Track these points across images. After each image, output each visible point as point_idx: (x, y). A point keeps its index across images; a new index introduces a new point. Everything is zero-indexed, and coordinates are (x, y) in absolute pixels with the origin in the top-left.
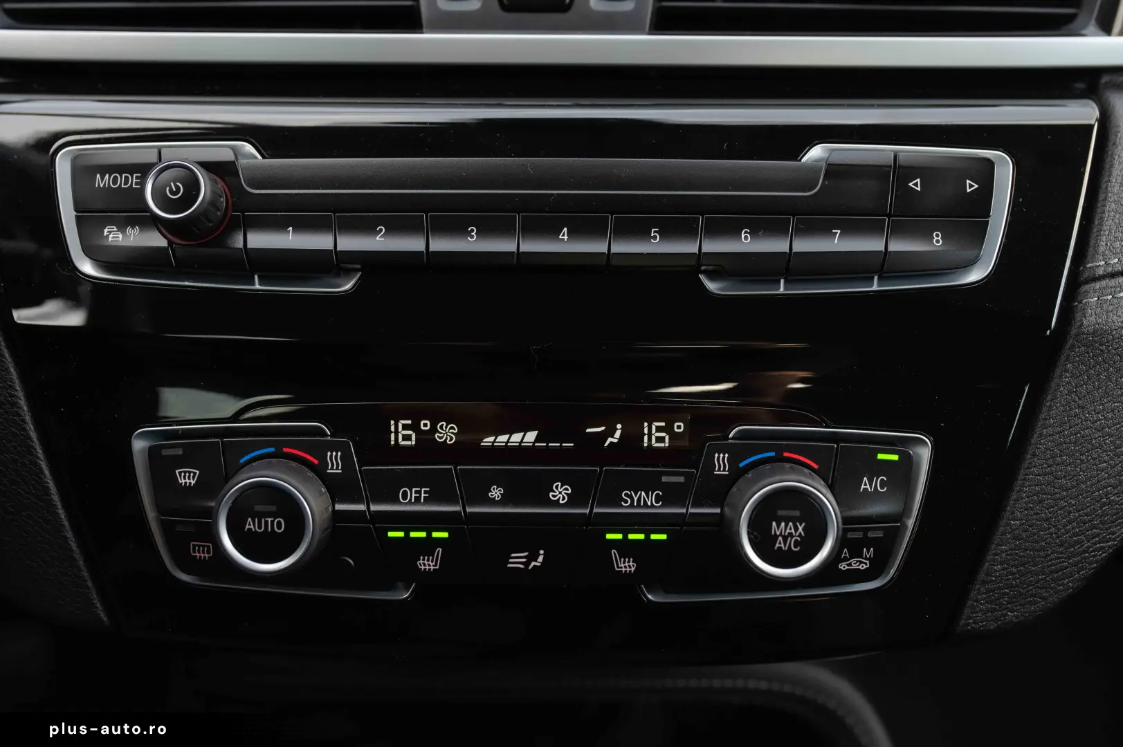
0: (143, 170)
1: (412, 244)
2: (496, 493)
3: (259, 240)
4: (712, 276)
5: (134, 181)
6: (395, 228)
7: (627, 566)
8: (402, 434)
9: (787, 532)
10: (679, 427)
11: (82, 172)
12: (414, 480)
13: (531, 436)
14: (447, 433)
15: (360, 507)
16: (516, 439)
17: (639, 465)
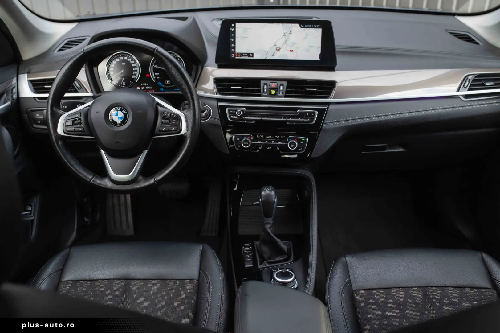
0: (236, 111)
1: (260, 118)
2: (267, 142)
3: (246, 118)
4: (288, 122)
5: (234, 111)
6: (258, 117)
7: (279, 149)
8: (258, 136)
9: (293, 145)
10: (284, 136)
11: (229, 110)
12: (259, 140)
13: (270, 137)
14: (262, 136)
15: (254, 142)
16: (269, 137)
17: (280, 140)
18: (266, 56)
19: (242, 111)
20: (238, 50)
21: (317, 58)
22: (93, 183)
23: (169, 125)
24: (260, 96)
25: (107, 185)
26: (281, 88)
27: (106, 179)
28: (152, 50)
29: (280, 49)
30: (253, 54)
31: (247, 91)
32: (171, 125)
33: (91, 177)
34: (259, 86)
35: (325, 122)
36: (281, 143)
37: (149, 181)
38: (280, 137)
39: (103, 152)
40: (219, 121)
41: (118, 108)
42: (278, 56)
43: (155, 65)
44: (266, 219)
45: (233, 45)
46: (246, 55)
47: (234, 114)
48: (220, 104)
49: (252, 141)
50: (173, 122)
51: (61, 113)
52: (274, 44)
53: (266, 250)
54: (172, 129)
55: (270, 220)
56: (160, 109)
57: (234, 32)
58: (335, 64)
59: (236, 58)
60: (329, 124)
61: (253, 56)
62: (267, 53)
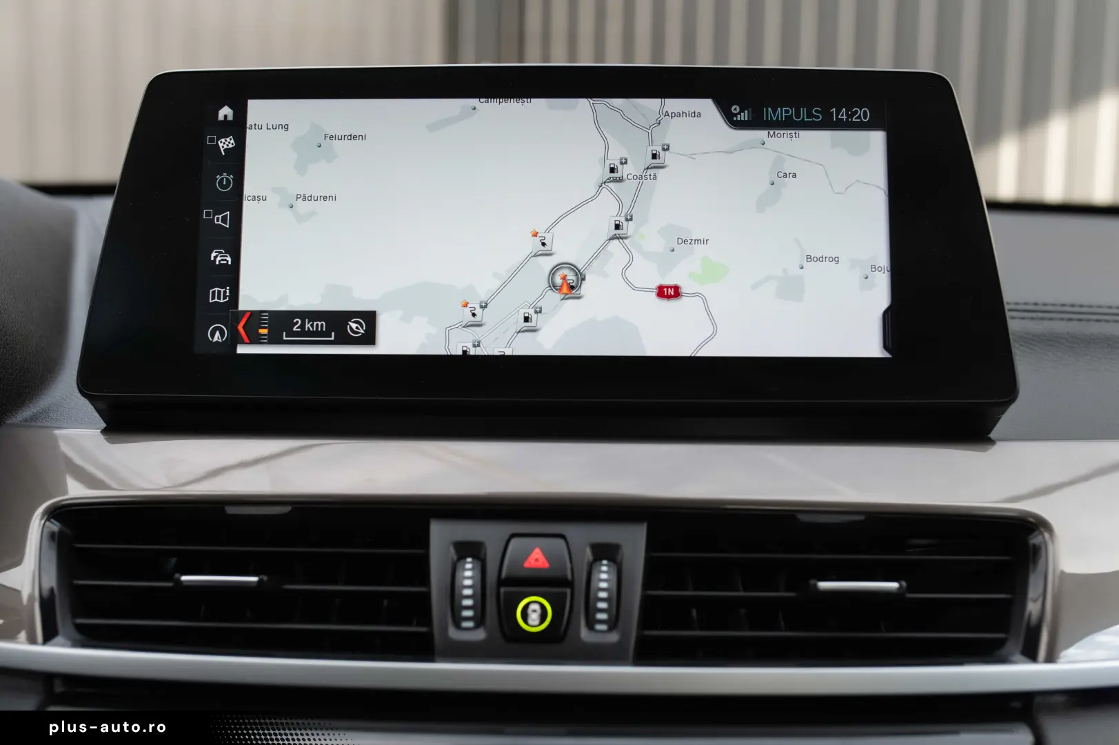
20: (259, 291)
21: (868, 343)
24: (424, 649)
26: (604, 576)
29: (581, 277)
30: (369, 318)
31: (317, 607)
34: (419, 569)
42: (564, 333)
45: (219, 257)
46: (321, 324)
52: (534, 245)
57: (236, 160)
58: (1007, 391)
59: (242, 350)
61: (369, 338)
62: (478, 311)
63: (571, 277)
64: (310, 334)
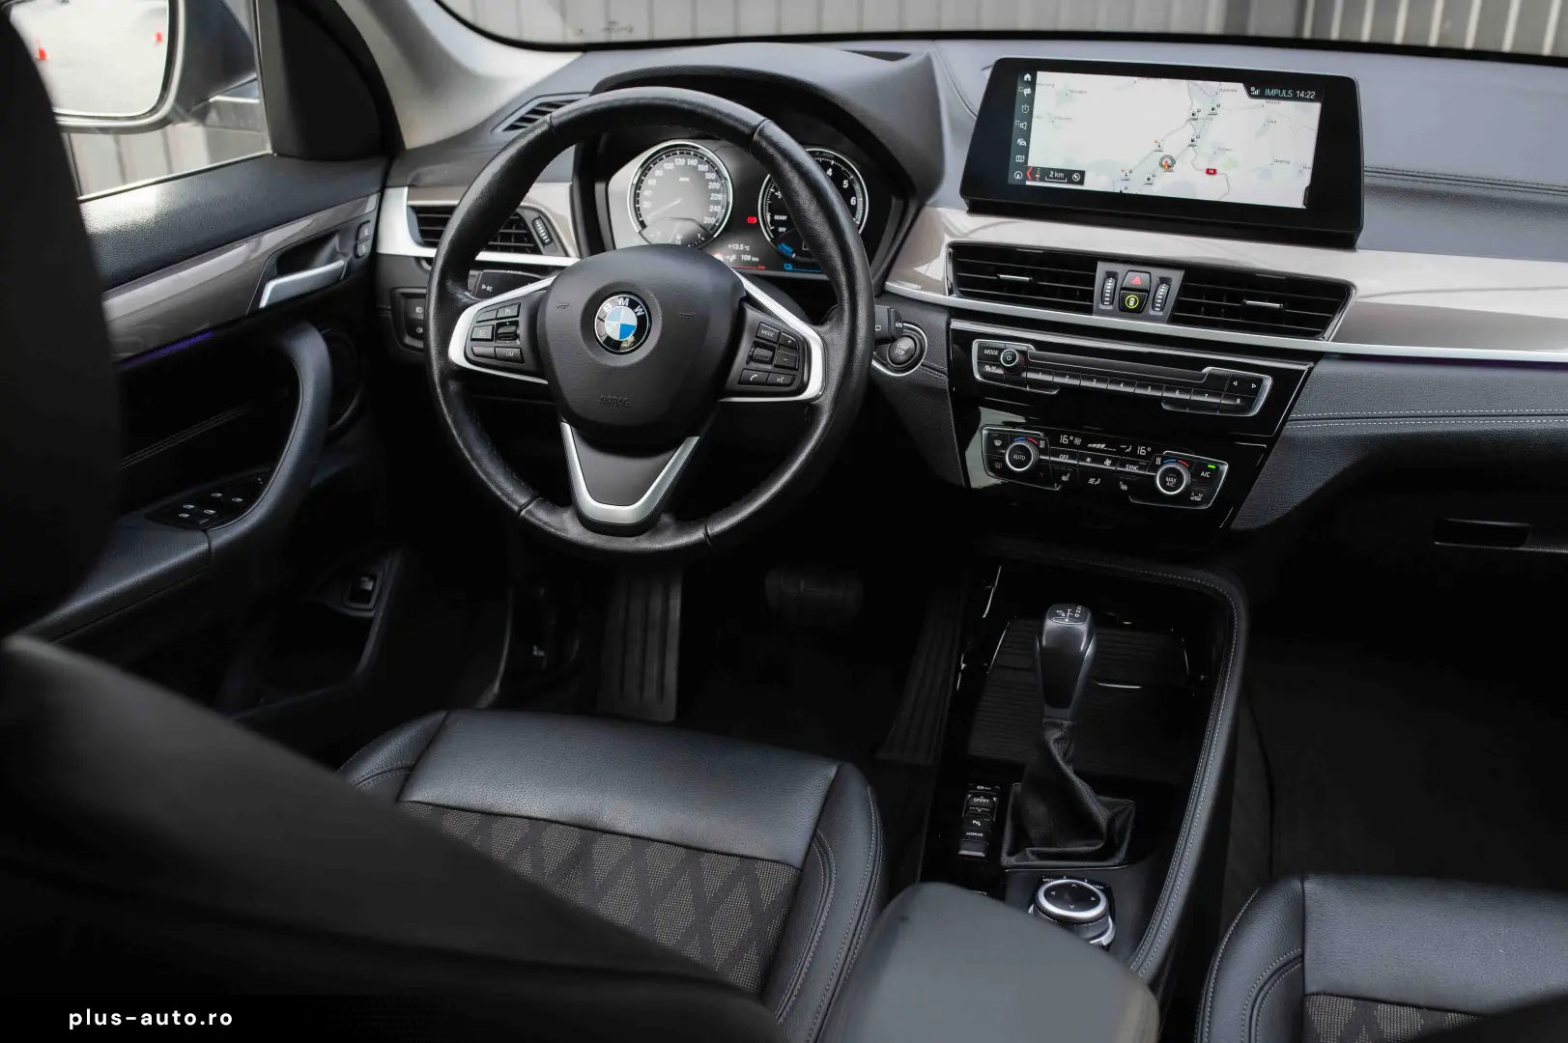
0: (1001, 350)
1: (1076, 382)
2: (1089, 460)
3: (1031, 375)
4: (1166, 403)
5: (996, 353)
6: (1072, 377)
7: (1124, 487)
8: (1064, 439)
9: (1171, 481)
10: (1149, 449)
11: (981, 348)
12: (1064, 453)
13: (1103, 446)
14: (1078, 441)
15: (1048, 458)
16: (1099, 445)
17: (1134, 458)
18: (1126, 183)
19: (1023, 353)
20: (1037, 158)
21: (1297, 201)
22: (527, 516)
23: (769, 367)
24: (1088, 310)
25: (564, 530)
26: (1163, 290)
27: (565, 511)
28: (747, 131)
29: (1174, 162)
30: (1082, 173)
31: (1052, 292)
32: (776, 366)
33: (523, 501)
34: (1091, 281)
35: (1293, 416)
36: (1134, 469)
37: (688, 533)
38: (1135, 450)
39: (567, 428)
40: (945, 378)
41: (625, 298)
42: (1164, 186)
43: (777, 191)
44: (1048, 710)
45: (1021, 142)
46: (1062, 175)
47: (994, 361)
48: (956, 324)
49: (1042, 452)
50: (783, 357)
51: (465, 300)
52: (1155, 146)
53: (1037, 810)
54: (778, 380)
55: (1065, 717)
56: (751, 314)
57: (1031, 98)
58: (1358, 228)
59: (1028, 183)
60: (1306, 420)
61: (1081, 182)
62: (1128, 174)
63: (1170, 162)
64: (1056, 178)
